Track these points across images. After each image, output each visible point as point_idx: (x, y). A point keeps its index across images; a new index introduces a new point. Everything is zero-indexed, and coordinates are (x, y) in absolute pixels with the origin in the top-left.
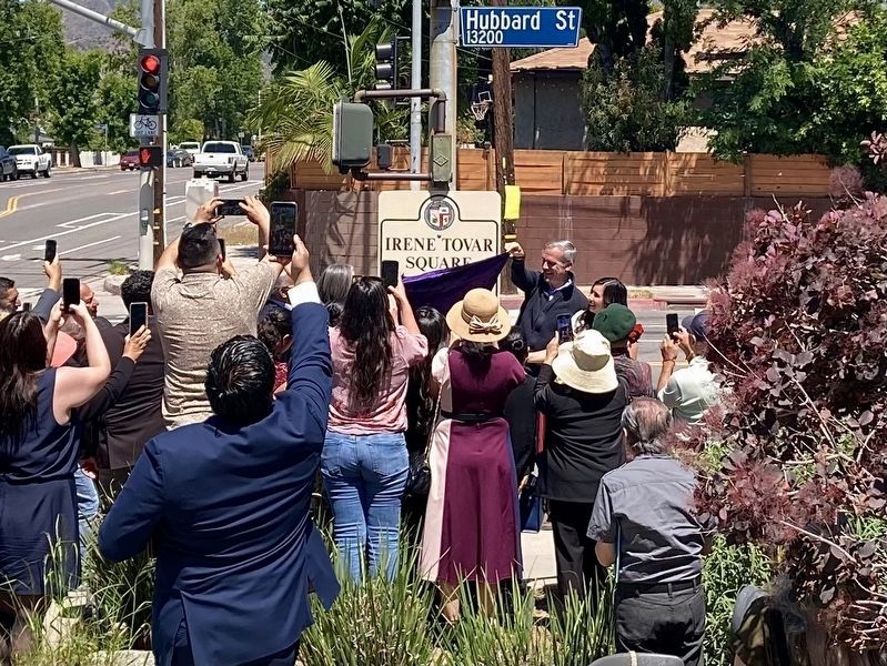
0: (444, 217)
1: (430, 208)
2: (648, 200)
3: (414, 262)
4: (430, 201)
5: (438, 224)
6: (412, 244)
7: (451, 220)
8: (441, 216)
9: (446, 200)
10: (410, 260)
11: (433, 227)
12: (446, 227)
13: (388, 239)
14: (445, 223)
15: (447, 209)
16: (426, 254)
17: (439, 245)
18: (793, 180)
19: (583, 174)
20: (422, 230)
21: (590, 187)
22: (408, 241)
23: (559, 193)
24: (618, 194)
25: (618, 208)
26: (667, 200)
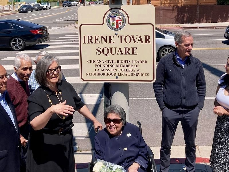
0: (119, 22)
1: (110, 16)
2: (177, 7)
3: (101, 51)
4: (109, 12)
5: (115, 27)
6: (100, 39)
7: (123, 24)
8: (117, 21)
9: (120, 11)
10: (99, 49)
11: (112, 29)
12: (121, 28)
13: (84, 37)
14: (119, 26)
15: (121, 17)
16: (109, 46)
17: (116, 39)
18: (207, 2)
19: (165, 2)
20: (105, 31)
21: (166, 5)
22: (97, 37)
23: (160, 6)
24: (172, 6)
25: (172, 9)
26: (182, 7)
